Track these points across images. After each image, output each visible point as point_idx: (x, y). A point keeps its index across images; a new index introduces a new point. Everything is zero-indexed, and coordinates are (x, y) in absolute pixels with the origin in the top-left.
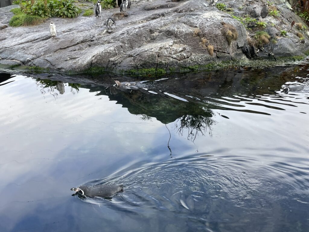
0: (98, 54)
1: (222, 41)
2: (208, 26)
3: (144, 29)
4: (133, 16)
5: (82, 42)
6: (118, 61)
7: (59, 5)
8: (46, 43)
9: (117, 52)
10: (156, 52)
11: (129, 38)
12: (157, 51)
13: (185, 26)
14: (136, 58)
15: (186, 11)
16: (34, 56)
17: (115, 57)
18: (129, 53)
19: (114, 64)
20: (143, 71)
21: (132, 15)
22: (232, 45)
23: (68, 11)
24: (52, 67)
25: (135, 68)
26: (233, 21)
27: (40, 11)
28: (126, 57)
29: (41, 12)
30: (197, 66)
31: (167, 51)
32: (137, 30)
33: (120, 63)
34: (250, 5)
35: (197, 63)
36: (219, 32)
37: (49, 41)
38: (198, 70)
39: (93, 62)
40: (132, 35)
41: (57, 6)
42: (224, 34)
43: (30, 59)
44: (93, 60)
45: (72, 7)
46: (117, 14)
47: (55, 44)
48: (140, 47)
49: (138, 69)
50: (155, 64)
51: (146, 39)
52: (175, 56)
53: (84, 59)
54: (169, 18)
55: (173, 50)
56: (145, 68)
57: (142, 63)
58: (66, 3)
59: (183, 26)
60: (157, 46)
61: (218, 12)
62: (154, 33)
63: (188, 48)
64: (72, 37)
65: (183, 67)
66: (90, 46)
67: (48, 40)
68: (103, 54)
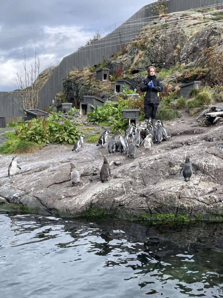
0: (100, 192)
3: (161, 161)
5: (83, 175)
6: (126, 202)
7: (60, 130)
8: (39, 175)
9: (125, 190)
10: (176, 192)
11: (141, 173)
12: (177, 191)
13: (216, 159)
14: (149, 199)
15: (218, 140)
16: (22, 192)
17: (122, 197)
18: (140, 191)
19: (120, 205)
20: (158, 217)
23: (70, 136)
25: (147, 212)
28: (137, 197)
31: (191, 191)
32: (152, 162)
33: (128, 205)
39: (94, 202)
40: (146, 169)
43: (17, 196)
44: (93, 200)
45: (75, 132)
47: (50, 177)
48: (155, 184)
49: (151, 213)
50: (174, 208)
51: (164, 174)
52: (201, 198)
53: (81, 198)
54: (195, 147)
55: (199, 189)
56: (160, 213)
57: (156, 206)
58: (68, 127)
59: (213, 159)
60: (178, 184)
62: (174, 166)
63: (220, 188)
65: (213, 214)
66: (91, 181)
68: (107, 192)
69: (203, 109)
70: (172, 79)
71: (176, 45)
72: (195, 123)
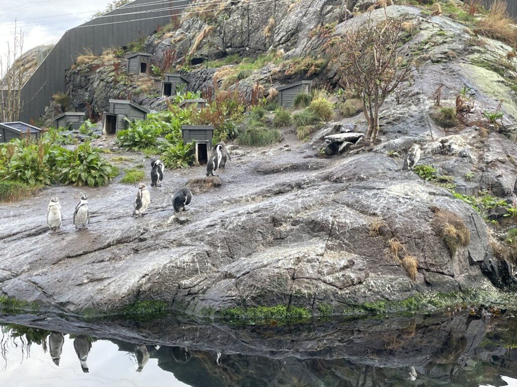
0: (154, 270)
1: (436, 249)
2: (400, 214)
3: (259, 216)
4: (232, 185)
5: (119, 242)
6: (200, 288)
7: (70, 160)
8: (36, 243)
9: (198, 266)
10: (288, 269)
11: (225, 236)
12: (290, 266)
13: (349, 211)
14: (241, 281)
15: (349, 180)
16: (5, 273)
17: (193, 279)
18: (225, 268)
19: (189, 294)
20: (258, 313)
21: (230, 182)
22: (458, 255)
23: (90, 172)
24: (45, 300)
25: (239, 304)
26: (456, 204)
27: (26, 172)
28: (219, 279)
29: (29, 173)
30: (382, 303)
31: (313, 267)
32: (243, 218)
33: (204, 293)
34: (489, 169)
35: (382, 296)
36: (426, 228)
37: (42, 239)
38: (384, 312)
39: (143, 289)
40: (233, 229)
41: (65, 162)
42: (439, 232)
44: (142, 285)
45: (100, 163)
46: (197, 182)
47: (57, 245)
48: (249, 255)
49: (246, 306)
50: (285, 295)
51: (264, 239)
52: (330, 278)
53: (121, 283)
54: (314, 192)
55: (325, 264)
56: (262, 306)
57: (254, 293)
58: (86, 156)
59: (346, 212)
60: (290, 255)
61: (420, 184)
62: (281, 225)
63: (360, 262)
64: (95, 230)
65: (349, 305)
66: (136, 251)
67: (40, 237)
68: (167, 272)
69: (319, 128)
70: (262, 76)
71: (268, 18)
72: (309, 152)
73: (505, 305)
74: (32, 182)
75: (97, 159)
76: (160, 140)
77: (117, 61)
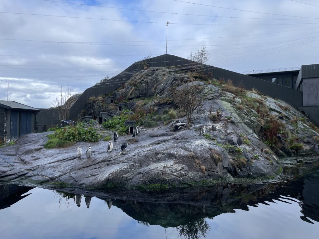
0: (114, 172)
1: (211, 163)
2: (199, 151)
3: (151, 152)
4: (142, 141)
5: (102, 161)
6: (130, 178)
7: (86, 133)
8: (73, 162)
9: (129, 170)
11: (139, 159)
12: (161, 170)
13: (182, 150)
14: (145, 175)
15: (182, 139)
16: (61, 173)
17: (128, 174)
18: (139, 171)
19: (126, 180)
20: (150, 186)
21: (141, 140)
22: (219, 165)
23: (92, 137)
24: (75, 183)
25: (143, 184)
26: (218, 147)
27: (70, 137)
28: (137, 174)
30: (194, 183)
31: (169, 170)
32: (145, 153)
33: (131, 179)
34: (228, 135)
35: (194, 180)
36: (208, 156)
37: (75, 161)
38: (194, 186)
40: (142, 157)
41: (84, 133)
42: (212, 157)
43: (58, 176)
44: (109, 177)
45: (96, 134)
46: (130, 140)
47: (80, 163)
48: (147, 166)
49: (146, 184)
50: (160, 180)
51: (152, 160)
52: (175, 174)
53: (102, 176)
54: (170, 143)
55: (174, 169)
56: (152, 184)
57: (149, 179)
58: (91, 131)
60: (162, 166)
61: (206, 140)
62: (158, 155)
63: (186, 168)
64: (94, 158)
65: (182, 183)
66: (108, 165)
67: (74, 160)
68: (118, 172)
69: (171, 122)
70: (152, 104)
71: (154, 85)
72: (168, 130)
73: (236, 183)
74: (72, 141)
75: (95, 133)
76: (117, 126)
77: (103, 99)
